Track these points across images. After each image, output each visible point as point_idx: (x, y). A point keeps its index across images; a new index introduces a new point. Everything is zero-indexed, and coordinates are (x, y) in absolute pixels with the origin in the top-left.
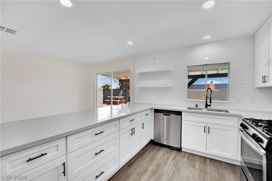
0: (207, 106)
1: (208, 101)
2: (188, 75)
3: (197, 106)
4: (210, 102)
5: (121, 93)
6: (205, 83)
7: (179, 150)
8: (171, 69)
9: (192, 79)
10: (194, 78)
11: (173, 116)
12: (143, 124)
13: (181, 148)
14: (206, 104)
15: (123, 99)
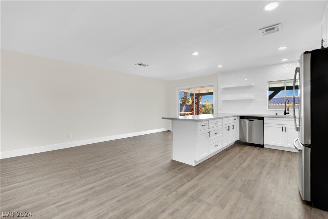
0: (285, 113)
1: (286, 110)
2: (269, 88)
3: (277, 114)
4: (288, 110)
5: (183, 109)
6: (284, 97)
7: (262, 146)
8: (253, 84)
9: (273, 92)
10: (276, 90)
11: (256, 121)
12: (233, 126)
13: (263, 144)
14: (285, 112)
15: (189, 114)
